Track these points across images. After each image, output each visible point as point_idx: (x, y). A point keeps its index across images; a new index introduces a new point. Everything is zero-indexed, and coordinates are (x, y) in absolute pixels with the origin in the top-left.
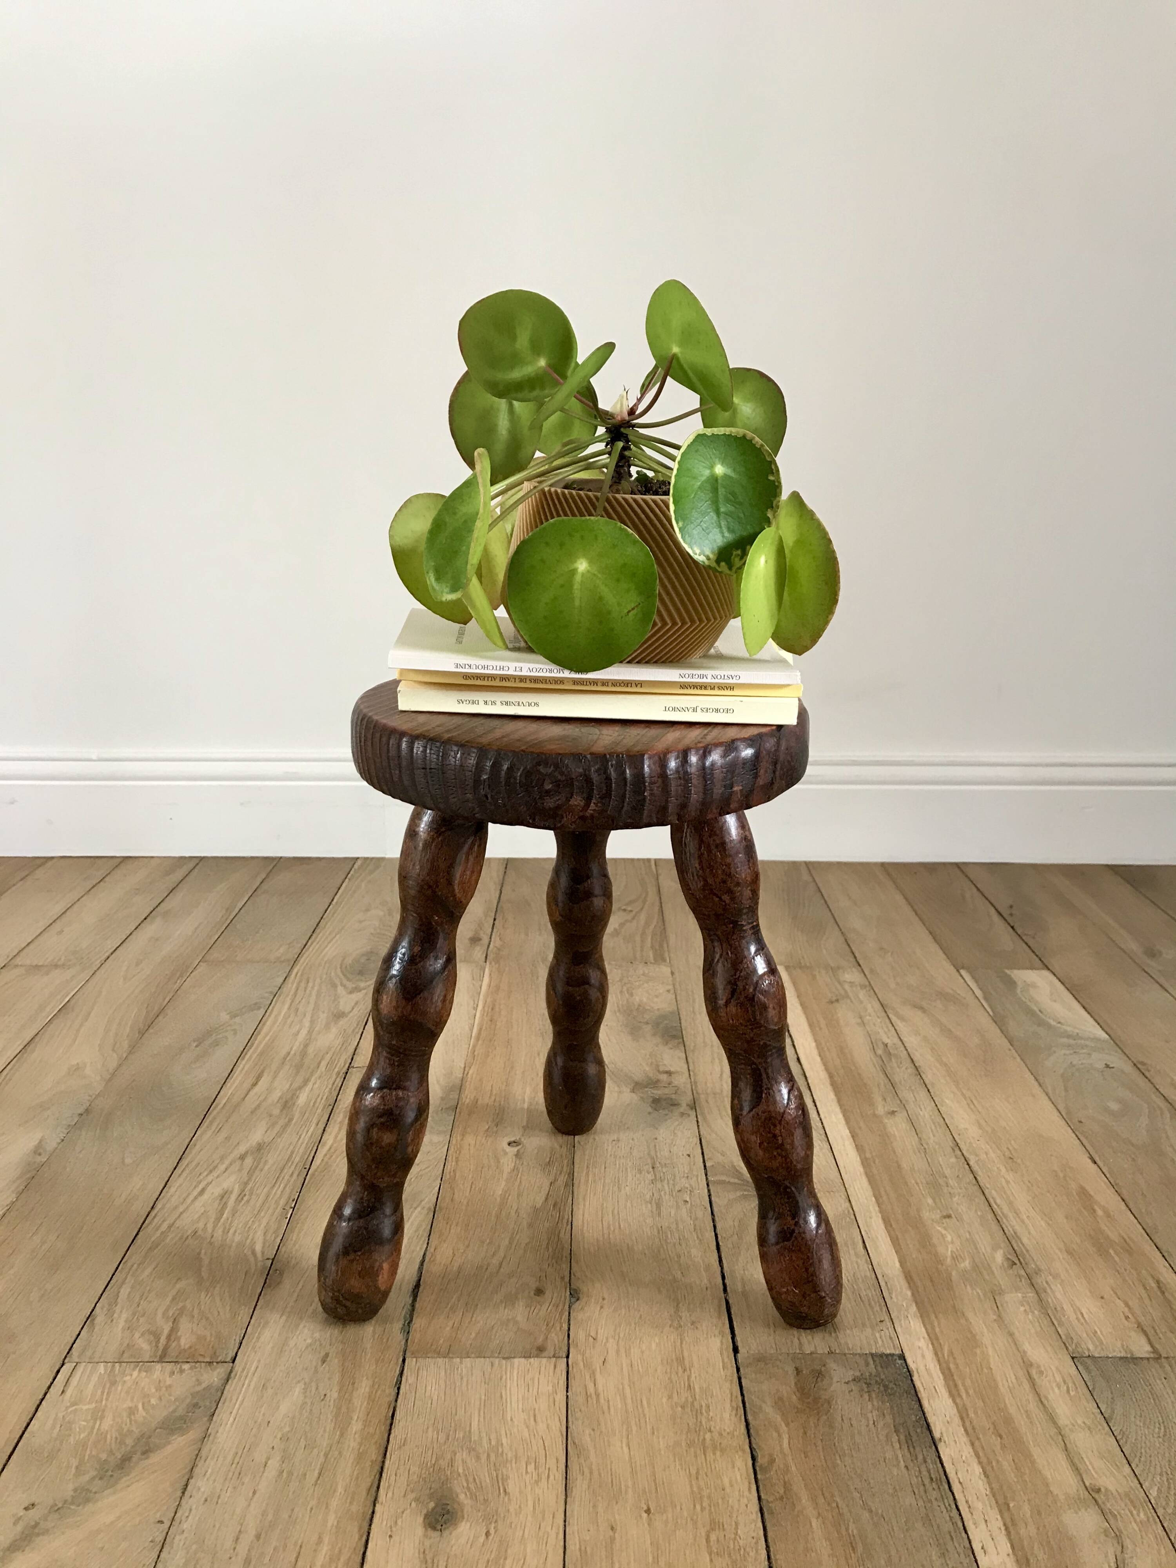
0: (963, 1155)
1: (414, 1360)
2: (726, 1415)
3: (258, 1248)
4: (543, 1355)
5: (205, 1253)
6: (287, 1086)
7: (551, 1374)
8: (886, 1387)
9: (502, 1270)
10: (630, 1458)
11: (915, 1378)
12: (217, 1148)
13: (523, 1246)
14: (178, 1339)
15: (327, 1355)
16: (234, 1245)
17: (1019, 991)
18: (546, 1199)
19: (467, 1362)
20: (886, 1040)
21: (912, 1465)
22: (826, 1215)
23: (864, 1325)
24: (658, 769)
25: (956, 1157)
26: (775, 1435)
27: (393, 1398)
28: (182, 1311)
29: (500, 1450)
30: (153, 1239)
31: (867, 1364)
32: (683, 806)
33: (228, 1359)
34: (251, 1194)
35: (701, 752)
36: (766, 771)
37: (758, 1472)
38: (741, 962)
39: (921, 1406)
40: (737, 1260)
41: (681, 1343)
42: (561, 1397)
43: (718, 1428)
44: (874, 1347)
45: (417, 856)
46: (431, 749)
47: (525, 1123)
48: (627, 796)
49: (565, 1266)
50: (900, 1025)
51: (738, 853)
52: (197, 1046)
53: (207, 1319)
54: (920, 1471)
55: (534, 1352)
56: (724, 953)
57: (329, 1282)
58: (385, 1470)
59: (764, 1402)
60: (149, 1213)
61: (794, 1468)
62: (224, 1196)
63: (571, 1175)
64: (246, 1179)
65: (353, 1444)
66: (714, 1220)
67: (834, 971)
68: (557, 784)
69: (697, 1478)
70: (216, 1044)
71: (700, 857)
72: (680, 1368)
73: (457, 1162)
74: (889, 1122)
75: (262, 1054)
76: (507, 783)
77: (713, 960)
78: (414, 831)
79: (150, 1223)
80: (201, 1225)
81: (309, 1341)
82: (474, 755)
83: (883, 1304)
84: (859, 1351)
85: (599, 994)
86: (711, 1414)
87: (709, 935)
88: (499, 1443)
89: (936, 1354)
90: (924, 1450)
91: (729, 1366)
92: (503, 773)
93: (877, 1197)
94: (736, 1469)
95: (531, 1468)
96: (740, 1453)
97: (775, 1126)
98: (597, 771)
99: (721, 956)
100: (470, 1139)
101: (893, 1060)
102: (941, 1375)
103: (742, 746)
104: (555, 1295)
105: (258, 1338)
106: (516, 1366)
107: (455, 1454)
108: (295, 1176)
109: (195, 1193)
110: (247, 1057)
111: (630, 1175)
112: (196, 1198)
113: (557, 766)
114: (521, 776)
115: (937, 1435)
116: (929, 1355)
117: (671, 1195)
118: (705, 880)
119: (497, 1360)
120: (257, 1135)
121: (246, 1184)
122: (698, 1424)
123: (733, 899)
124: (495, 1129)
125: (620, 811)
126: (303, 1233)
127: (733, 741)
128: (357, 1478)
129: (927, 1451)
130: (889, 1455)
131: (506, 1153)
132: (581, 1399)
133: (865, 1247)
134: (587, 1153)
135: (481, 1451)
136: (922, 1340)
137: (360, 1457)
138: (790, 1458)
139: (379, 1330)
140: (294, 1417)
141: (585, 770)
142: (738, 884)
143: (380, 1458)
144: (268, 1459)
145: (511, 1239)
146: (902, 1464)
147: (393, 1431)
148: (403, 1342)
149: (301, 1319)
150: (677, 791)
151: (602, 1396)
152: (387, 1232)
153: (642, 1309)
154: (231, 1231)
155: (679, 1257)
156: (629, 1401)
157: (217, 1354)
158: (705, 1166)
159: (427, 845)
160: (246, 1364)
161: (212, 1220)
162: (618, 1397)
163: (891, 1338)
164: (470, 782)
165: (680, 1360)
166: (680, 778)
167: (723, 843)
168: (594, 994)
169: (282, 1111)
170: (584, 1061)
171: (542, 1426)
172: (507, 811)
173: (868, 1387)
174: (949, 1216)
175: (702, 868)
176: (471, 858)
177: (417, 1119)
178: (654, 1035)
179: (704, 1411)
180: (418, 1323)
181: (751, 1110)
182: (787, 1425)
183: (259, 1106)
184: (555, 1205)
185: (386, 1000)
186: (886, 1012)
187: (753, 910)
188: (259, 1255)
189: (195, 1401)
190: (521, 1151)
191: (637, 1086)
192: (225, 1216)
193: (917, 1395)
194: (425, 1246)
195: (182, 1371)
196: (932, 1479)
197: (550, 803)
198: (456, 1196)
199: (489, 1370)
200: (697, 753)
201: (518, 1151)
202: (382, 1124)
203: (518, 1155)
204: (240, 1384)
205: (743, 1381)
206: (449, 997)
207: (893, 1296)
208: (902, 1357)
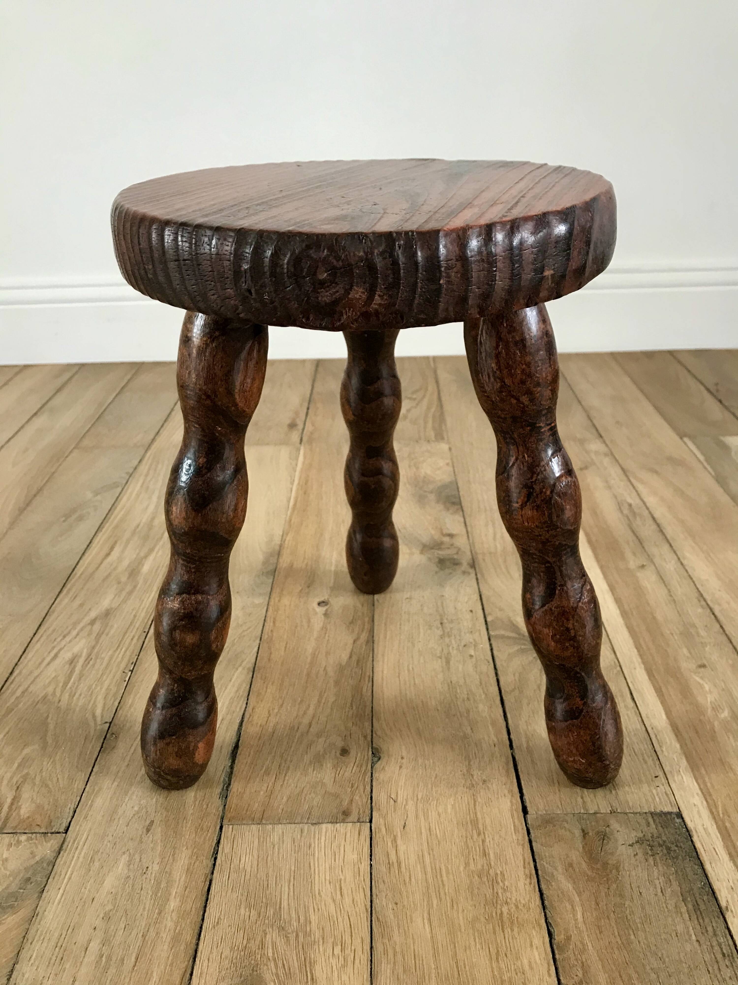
0: (708, 605)
1: (231, 827)
2: (521, 884)
3: (98, 712)
4: (349, 820)
5: (52, 719)
6: (135, 556)
7: (356, 841)
8: (669, 849)
9: (311, 729)
10: (432, 937)
11: (695, 839)
12: (72, 614)
13: (330, 704)
14: (19, 808)
15: (152, 822)
16: (78, 709)
17: (733, 454)
18: (350, 657)
19: (279, 828)
20: (630, 501)
21: (703, 938)
22: (611, 693)
23: (640, 781)
24: (457, 249)
25: (702, 607)
26: (569, 907)
27: (208, 871)
28: (25, 778)
29: (308, 929)
30: (8, 705)
31: (648, 824)
32: (486, 296)
33: (62, 830)
34: (97, 658)
35: (508, 227)
36: (579, 252)
37: (556, 952)
38: (538, 466)
39: (704, 870)
40: (520, 715)
41: (475, 805)
42: (365, 866)
43: (513, 899)
44: (652, 807)
45: (193, 364)
46: (182, 236)
47: (331, 584)
48: (419, 285)
49: (367, 724)
50: (640, 487)
51: (538, 350)
52: (64, 521)
53: (47, 786)
54: (712, 946)
55: (341, 817)
56: (521, 457)
57: (150, 759)
58: (199, 954)
59: (556, 869)
60: (8, 679)
61: (590, 947)
62: (72, 662)
63: (372, 631)
64: (94, 643)
65: (170, 924)
66: (497, 674)
67: (582, 442)
68: (333, 271)
69: (497, 959)
70: (81, 518)
71: (497, 356)
72: (474, 831)
73: (274, 622)
74: (640, 575)
75: (117, 527)
76: (273, 274)
77: (507, 463)
78: (187, 337)
79: (8, 689)
80: (50, 689)
81: (136, 808)
82: (231, 240)
83: (656, 758)
84: (639, 810)
85: (391, 482)
86: (506, 883)
87: (505, 438)
88: (308, 921)
89: (711, 812)
90: (713, 920)
91: (520, 830)
92: (267, 260)
93: (638, 647)
94: (534, 947)
95: (337, 950)
96: (537, 928)
97: (568, 620)
98: (381, 254)
99: (517, 459)
100: (286, 601)
101: (638, 518)
102: (719, 835)
103: (554, 220)
104: (359, 755)
105: (91, 806)
106: (324, 830)
107: (266, 934)
108: (135, 640)
109: (48, 659)
110: (104, 530)
111: (422, 631)
112: (49, 664)
113: (331, 249)
114: (288, 263)
115: (723, 904)
116: (705, 813)
117: (458, 649)
118: (502, 380)
119: (306, 827)
120: (106, 603)
121: (94, 648)
122: (495, 894)
123: (532, 400)
124: (307, 590)
125: (411, 305)
126: (138, 695)
127: (545, 214)
128: (171, 965)
129: (717, 922)
130: (680, 928)
131: (316, 613)
132: (384, 869)
133: (633, 699)
134: (385, 610)
135: (290, 931)
136: (696, 796)
137: (176, 939)
138: (585, 934)
139: (200, 794)
140: (116, 894)
141: (366, 253)
142: (538, 384)
143: (194, 941)
144: (90, 941)
145: (321, 696)
146: (694, 937)
147: (207, 909)
148: (221, 809)
149: (131, 785)
150: (479, 277)
151: (403, 865)
152: (201, 716)
153: (437, 769)
154: (77, 695)
155: (468, 711)
156: (429, 869)
157: (52, 824)
158: (486, 621)
159: (201, 351)
160: (77, 835)
161: (61, 684)
162: (419, 867)
163: (667, 794)
164: (229, 274)
165: (475, 823)
166: (483, 260)
167: (523, 340)
168: (387, 482)
169: (128, 578)
170: (380, 537)
171: (347, 900)
172: (275, 308)
173: (651, 850)
174: (703, 666)
175: (499, 368)
176: (252, 364)
177: (218, 619)
178: (438, 502)
179: (499, 880)
180: (236, 787)
181: (543, 606)
182: (579, 894)
183: (109, 574)
184: (358, 662)
185: (177, 510)
186: (627, 476)
187: (551, 411)
188: (99, 719)
189: (28, 876)
190: (329, 610)
191: (425, 548)
192: (72, 680)
193: (699, 859)
194: (244, 706)
195: (19, 842)
196: (724, 955)
197: (325, 297)
198: (273, 656)
199: (299, 837)
200: (502, 230)
201: (327, 610)
202: (184, 626)
203: (326, 614)
204: (71, 855)
205: (534, 844)
206: (240, 506)
207: (664, 749)
208: (680, 815)
